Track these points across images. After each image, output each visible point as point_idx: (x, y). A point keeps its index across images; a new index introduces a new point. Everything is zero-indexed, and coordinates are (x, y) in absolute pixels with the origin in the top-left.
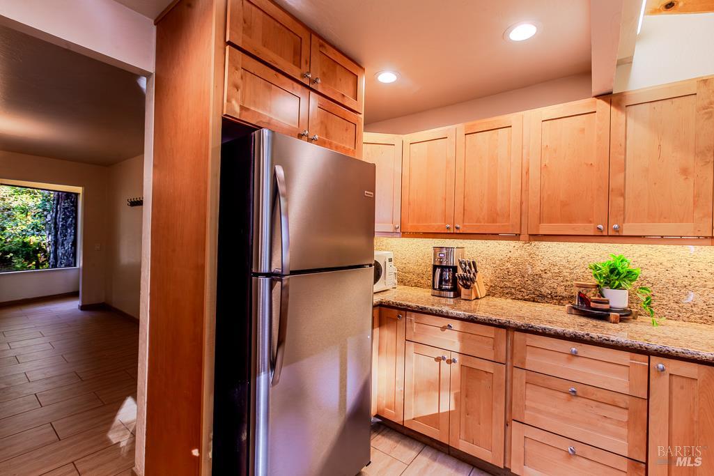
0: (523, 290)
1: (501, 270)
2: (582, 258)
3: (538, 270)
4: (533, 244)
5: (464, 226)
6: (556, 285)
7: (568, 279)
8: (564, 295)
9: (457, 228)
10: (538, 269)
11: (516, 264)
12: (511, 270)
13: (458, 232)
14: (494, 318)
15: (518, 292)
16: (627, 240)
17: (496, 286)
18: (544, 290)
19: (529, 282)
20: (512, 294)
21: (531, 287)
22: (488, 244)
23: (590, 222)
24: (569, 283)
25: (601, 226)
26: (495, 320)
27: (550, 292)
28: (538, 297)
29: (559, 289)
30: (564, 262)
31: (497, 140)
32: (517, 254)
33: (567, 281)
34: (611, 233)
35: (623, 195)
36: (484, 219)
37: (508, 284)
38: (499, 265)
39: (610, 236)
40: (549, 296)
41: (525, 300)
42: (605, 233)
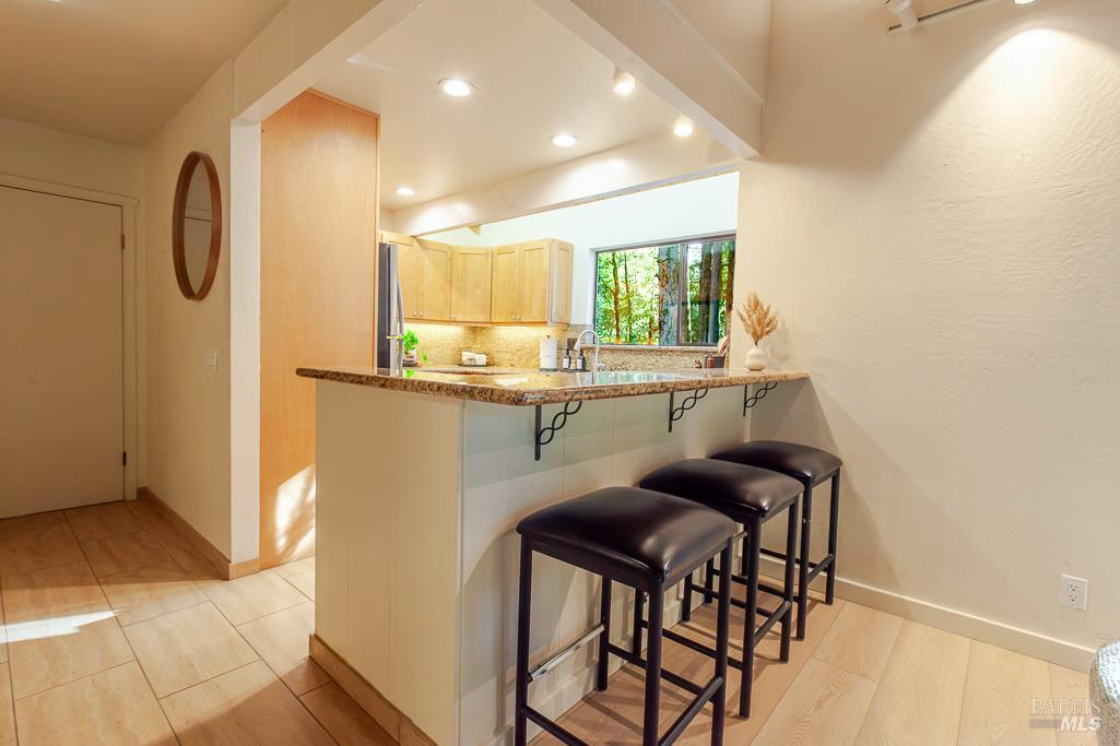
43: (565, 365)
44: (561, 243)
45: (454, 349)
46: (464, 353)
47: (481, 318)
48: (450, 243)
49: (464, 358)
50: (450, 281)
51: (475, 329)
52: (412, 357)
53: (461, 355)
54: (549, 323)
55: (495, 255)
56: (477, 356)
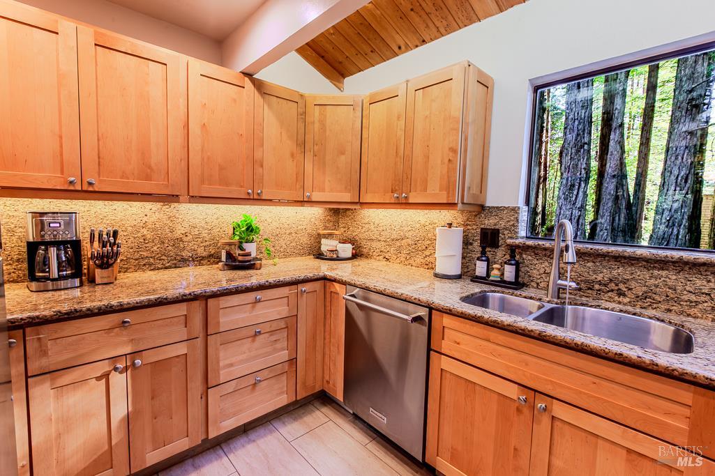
0: (163, 257)
1: (135, 238)
2: (218, 218)
3: (178, 234)
4: (172, 206)
5: (101, 181)
6: (196, 246)
7: (207, 239)
8: (203, 255)
9: (90, 184)
10: (179, 232)
11: (154, 230)
12: (148, 236)
13: (91, 189)
14: (187, 292)
15: (158, 261)
16: (264, 203)
17: (129, 258)
18: (186, 254)
19: (170, 248)
20: (150, 265)
21: (172, 254)
22: (114, 207)
23: (242, 187)
24: (208, 243)
25: (250, 191)
26: (190, 294)
27: (191, 255)
28: (180, 262)
29: (199, 250)
30: (203, 224)
31: (148, 74)
32: (154, 218)
33: (206, 241)
34: (256, 197)
35: (262, 166)
36: (133, 174)
37: (145, 254)
38: (132, 233)
39: (256, 199)
40: (191, 259)
41: (166, 268)
42: (252, 197)
43: (481, 269)
44: (480, 73)
45: (310, 235)
46: (323, 241)
47: (346, 197)
48: (302, 91)
49: (324, 248)
50: (302, 145)
51: (338, 212)
52: (249, 254)
53: (320, 242)
54: (460, 205)
55: (366, 105)
56: (340, 247)
